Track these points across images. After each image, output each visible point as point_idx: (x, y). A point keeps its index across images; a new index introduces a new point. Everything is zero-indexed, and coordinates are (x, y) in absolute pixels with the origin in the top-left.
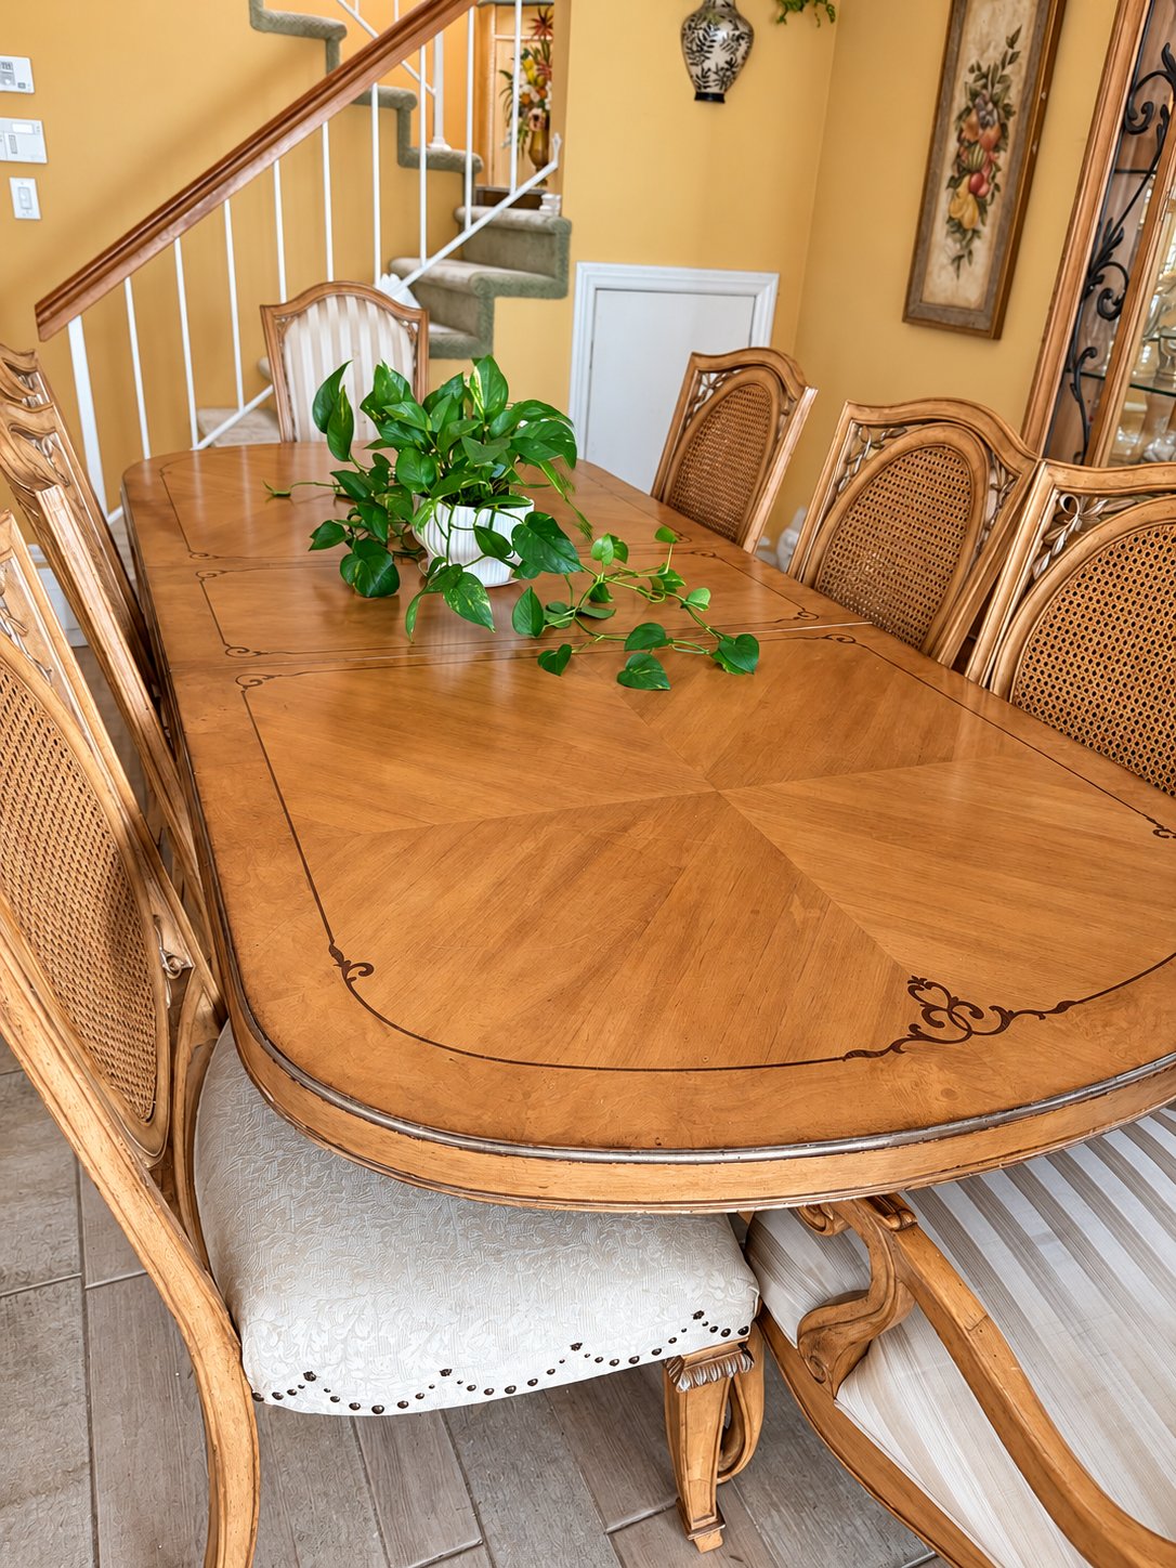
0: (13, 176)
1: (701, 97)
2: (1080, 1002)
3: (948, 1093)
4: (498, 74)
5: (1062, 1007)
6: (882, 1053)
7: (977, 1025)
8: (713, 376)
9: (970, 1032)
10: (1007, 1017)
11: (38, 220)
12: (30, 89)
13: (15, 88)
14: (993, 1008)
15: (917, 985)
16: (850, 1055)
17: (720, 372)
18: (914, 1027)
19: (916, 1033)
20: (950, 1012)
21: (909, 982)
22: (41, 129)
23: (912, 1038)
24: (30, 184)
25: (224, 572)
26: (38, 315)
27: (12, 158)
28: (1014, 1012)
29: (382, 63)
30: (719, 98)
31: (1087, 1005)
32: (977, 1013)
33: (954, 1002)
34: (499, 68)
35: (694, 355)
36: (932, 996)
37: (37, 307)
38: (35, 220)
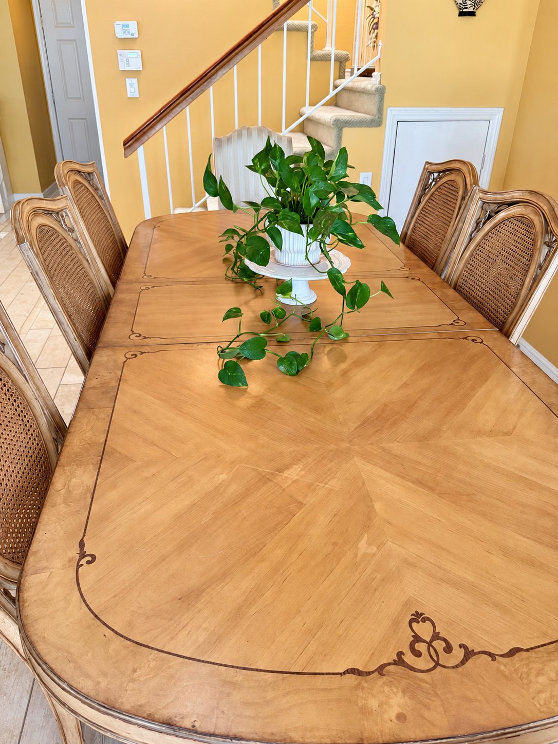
0: (127, 78)
1: (462, 14)
2: (527, 650)
3: (401, 717)
4: (366, 7)
5: (513, 652)
6: (369, 673)
7: (444, 659)
8: (436, 175)
9: (437, 664)
10: (469, 654)
11: (138, 98)
12: (136, 35)
13: (130, 36)
14: (461, 646)
15: (418, 617)
16: (347, 672)
17: (439, 172)
18: (400, 654)
19: (399, 661)
20: (430, 645)
21: (412, 615)
22: (140, 55)
23: (395, 663)
24: (135, 81)
25: (154, 287)
26: (124, 145)
27: (128, 69)
28: (476, 651)
29: (291, 11)
30: (472, 14)
31: (532, 654)
32: (448, 649)
33: (436, 636)
34: (367, 5)
35: (427, 163)
36: (424, 630)
37: (124, 142)
38: (136, 98)
